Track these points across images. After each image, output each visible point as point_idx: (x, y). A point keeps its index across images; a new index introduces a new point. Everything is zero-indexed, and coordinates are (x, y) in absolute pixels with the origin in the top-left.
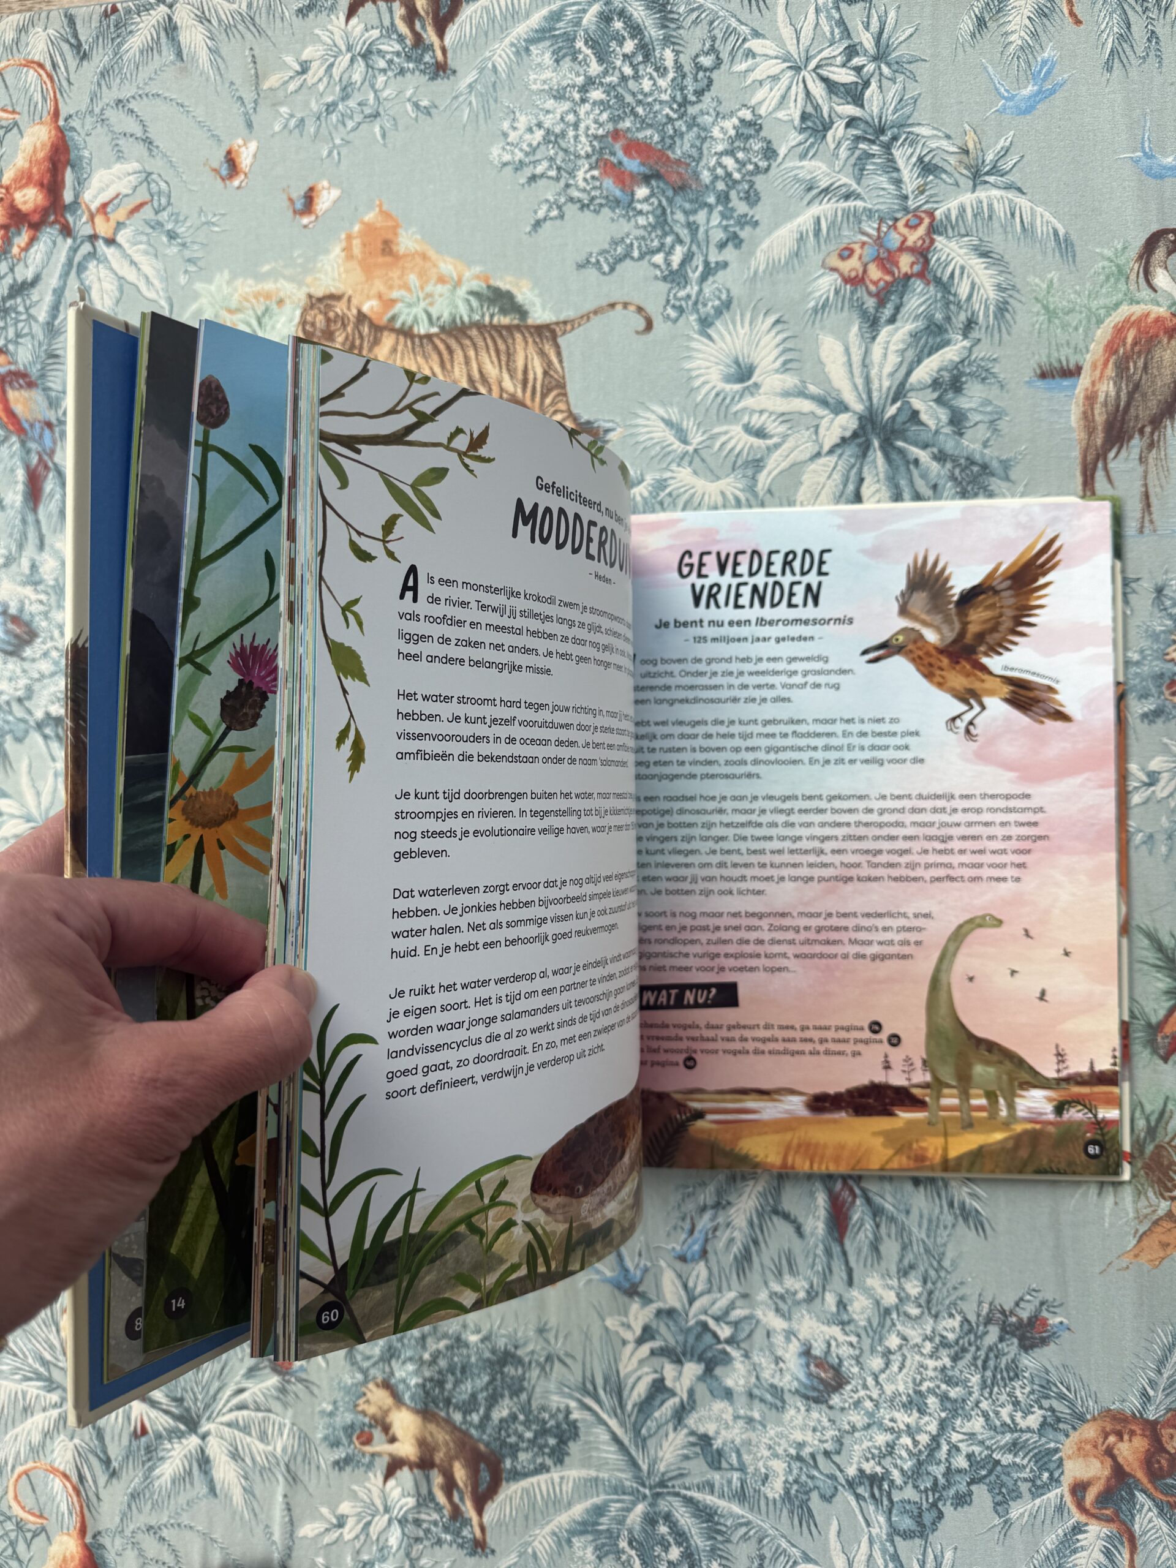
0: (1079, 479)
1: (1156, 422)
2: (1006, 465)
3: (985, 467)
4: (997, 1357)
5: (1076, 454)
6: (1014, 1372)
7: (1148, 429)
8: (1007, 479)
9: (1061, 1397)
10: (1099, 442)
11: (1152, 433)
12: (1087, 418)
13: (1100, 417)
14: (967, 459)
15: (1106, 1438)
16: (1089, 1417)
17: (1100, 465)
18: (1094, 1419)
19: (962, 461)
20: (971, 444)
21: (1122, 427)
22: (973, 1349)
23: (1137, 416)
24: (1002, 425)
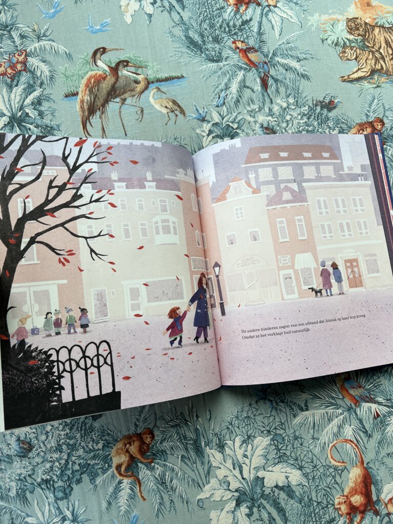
0: (82, 126)
1: (103, 105)
2: (58, 126)
3: (52, 128)
4: (85, 425)
5: (80, 119)
6: (92, 429)
7: (101, 108)
8: (59, 130)
9: (109, 434)
10: (86, 114)
11: (103, 109)
12: (82, 108)
13: (86, 107)
14: (46, 126)
15: (126, 446)
16: (119, 440)
17: (88, 121)
18: (121, 440)
19: (44, 126)
20: (47, 121)
21: (93, 110)
22: (77, 424)
23: (97, 105)
24: (55, 114)
